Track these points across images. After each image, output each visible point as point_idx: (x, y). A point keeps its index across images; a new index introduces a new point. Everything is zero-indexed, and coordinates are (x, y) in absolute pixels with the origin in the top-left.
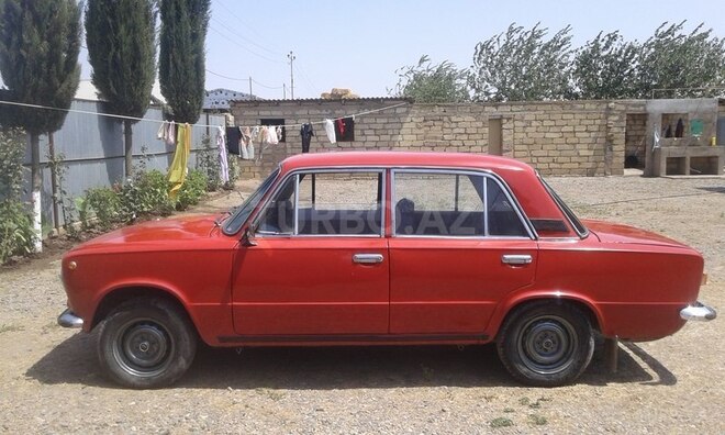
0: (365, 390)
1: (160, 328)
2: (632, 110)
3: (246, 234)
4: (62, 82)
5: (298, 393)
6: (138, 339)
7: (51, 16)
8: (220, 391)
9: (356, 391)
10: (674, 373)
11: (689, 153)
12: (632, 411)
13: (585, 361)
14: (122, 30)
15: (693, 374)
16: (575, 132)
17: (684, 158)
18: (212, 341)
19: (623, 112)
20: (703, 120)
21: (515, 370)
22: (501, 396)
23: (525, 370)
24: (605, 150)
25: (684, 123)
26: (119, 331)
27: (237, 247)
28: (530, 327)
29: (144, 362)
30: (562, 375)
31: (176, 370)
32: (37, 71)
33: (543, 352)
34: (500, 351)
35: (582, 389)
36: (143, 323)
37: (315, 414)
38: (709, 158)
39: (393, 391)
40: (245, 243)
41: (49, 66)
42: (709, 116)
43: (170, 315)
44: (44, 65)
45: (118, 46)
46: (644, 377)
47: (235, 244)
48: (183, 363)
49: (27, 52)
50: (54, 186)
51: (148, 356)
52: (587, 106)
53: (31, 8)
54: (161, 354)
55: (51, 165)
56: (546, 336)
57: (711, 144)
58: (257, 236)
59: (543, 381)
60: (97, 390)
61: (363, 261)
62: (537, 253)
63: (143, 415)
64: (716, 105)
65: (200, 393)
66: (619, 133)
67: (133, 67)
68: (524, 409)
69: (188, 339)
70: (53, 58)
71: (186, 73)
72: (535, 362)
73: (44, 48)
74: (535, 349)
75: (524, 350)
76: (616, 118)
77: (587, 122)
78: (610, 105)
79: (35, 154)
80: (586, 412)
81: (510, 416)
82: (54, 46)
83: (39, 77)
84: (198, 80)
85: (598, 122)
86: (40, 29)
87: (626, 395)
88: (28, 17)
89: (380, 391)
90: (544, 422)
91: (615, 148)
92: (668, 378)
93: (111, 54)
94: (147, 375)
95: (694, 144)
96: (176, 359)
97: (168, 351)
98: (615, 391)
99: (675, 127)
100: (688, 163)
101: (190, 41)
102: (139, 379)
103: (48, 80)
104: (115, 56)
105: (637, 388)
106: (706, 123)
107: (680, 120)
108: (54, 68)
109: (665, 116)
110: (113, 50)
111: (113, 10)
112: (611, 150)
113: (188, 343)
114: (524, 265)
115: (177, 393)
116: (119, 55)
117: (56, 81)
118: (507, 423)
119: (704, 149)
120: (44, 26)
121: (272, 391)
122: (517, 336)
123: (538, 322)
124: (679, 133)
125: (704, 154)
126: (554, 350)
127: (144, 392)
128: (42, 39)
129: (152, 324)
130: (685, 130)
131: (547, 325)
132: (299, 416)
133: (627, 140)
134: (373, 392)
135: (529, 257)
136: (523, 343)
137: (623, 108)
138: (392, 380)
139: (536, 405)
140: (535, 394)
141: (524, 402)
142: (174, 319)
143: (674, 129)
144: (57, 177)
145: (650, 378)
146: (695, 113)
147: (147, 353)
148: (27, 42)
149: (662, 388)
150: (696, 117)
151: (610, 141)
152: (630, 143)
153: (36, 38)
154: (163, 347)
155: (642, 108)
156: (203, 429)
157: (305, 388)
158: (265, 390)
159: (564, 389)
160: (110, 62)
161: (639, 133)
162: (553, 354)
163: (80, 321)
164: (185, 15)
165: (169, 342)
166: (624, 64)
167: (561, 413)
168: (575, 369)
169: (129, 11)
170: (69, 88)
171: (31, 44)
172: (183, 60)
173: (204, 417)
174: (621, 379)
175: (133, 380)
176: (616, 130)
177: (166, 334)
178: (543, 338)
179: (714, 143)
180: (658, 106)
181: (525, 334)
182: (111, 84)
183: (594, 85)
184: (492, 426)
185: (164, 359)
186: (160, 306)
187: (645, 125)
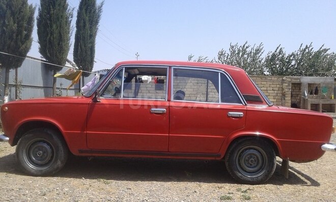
0: (155, 182)
1: (48, 144)
2: (294, 81)
3: (95, 97)
4: (23, 44)
5: (120, 182)
6: (36, 150)
7: (19, 13)
8: (78, 180)
9: (150, 182)
10: (318, 182)
11: (321, 102)
12: (297, 196)
13: (271, 171)
14: (54, 26)
15: (329, 182)
16: (267, 90)
17: (318, 104)
18: (75, 152)
19: (290, 82)
20: (328, 87)
21: (234, 174)
22: (227, 187)
23: (240, 175)
24: (281, 99)
25: (319, 89)
26: (27, 145)
27: (91, 102)
28: (243, 152)
29: (39, 162)
30: (260, 178)
31: (55, 167)
32: (11, 38)
33: (249, 166)
34: (227, 164)
35: (270, 186)
36: (40, 141)
37: (126, 190)
38: (331, 105)
39: (170, 183)
40: (95, 100)
41: (17, 36)
42: (330, 85)
43: (54, 137)
44: (14, 35)
45: (52, 34)
46: (303, 183)
47: (90, 101)
48: (59, 163)
49: (7, 28)
50: (16, 96)
51: (42, 159)
52: (273, 78)
53: (10, 8)
54: (48, 158)
55: (16, 86)
56: (251, 157)
57: (331, 98)
58: (101, 98)
59: (249, 181)
60: (14, 175)
61: (155, 112)
62: (246, 112)
63: (34, 187)
64: (333, 80)
65: (67, 180)
66: (288, 92)
67: (59, 44)
68: (239, 193)
69: (63, 150)
70: (19, 33)
71: (86, 52)
72: (246, 171)
73: (15, 27)
74: (245, 163)
75: (240, 164)
76: (287, 84)
77: (273, 86)
78: (284, 78)
79: (7, 79)
80: (272, 195)
81: (231, 195)
82: (20, 26)
83: (12, 41)
84: (92, 56)
85: (278, 86)
86: (13, 18)
87: (293, 190)
88: (9, 12)
89: (163, 183)
90: (249, 199)
91: (286, 98)
92: (315, 183)
93: (48, 38)
94: (40, 169)
95: (323, 98)
96: (56, 161)
97: (52, 157)
98: (287, 188)
99: (314, 90)
100: (321, 107)
101: (89, 38)
102: (36, 171)
103: (16, 42)
104: (50, 39)
105: (299, 187)
106: (329, 88)
107: (317, 87)
108: (19, 37)
109: (310, 85)
110: (49, 35)
111: (51, 17)
112: (284, 99)
113: (62, 152)
114: (239, 117)
115: (55, 179)
116: (52, 38)
117: (20, 43)
118: (229, 198)
119: (328, 100)
120: (16, 16)
121: (105, 180)
122: (236, 156)
123: (246, 149)
124: (316, 93)
125: (328, 103)
126: (256, 165)
127: (38, 178)
128: (14, 23)
129: (44, 142)
130: (319, 91)
131: (252, 151)
132: (118, 191)
133: (291, 96)
134: (159, 183)
135: (242, 113)
136: (239, 160)
137: (290, 80)
138: (170, 178)
139: (245, 191)
140: (245, 187)
141: (238, 190)
142: (56, 139)
143: (314, 91)
144: (18, 92)
145: (307, 183)
146: (324, 84)
147: (41, 157)
148: (7, 23)
149: (313, 188)
150: (324, 85)
151: (284, 95)
152: (294, 98)
153: (12, 22)
154: (50, 155)
155: (298, 80)
156: (64, 194)
157: (123, 180)
158: (102, 180)
159: (260, 186)
160: (48, 41)
161: (297, 93)
162: (255, 167)
163: (8, 139)
164: (88, 26)
165: (53, 152)
166: (289, 62)
167: (258, 196)
168: (266, 176)
169: (58, 19)
170: (26, 47)
171: (9, 25)
172: (85, 46)
173: (66, 189)
174: (291, 183)
175: (33, 171)
176: (287, 90)
177: (51, 147)
178: (249, 158)
179: (333, 98)
180: (306, 80)
181: (240, 156)
182: (47, 52)
183: (276, 71)
184: (221, 199)
185: (50, 161)
186: (49, 132)
187: (300, 89)
